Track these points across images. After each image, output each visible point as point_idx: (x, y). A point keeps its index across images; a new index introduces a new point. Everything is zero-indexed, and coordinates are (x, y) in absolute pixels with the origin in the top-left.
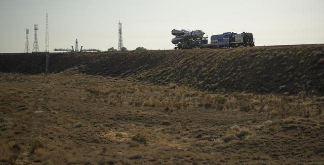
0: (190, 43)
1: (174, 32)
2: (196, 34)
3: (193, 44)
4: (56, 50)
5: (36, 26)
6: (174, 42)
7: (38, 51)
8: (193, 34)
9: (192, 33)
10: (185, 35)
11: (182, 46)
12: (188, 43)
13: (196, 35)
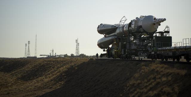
0: (128, 46)
1: (102, 29)
2: (140, 24)
3: (134, 47)
4: (41, 55)
5: (29, 42)
6: (101, 45)
7: (30, 56)
8: (133, 26)
9: (130, 24)
10: (118, 31)
11: (113, 52)
12: (124, 47)
13: (141, 27)
